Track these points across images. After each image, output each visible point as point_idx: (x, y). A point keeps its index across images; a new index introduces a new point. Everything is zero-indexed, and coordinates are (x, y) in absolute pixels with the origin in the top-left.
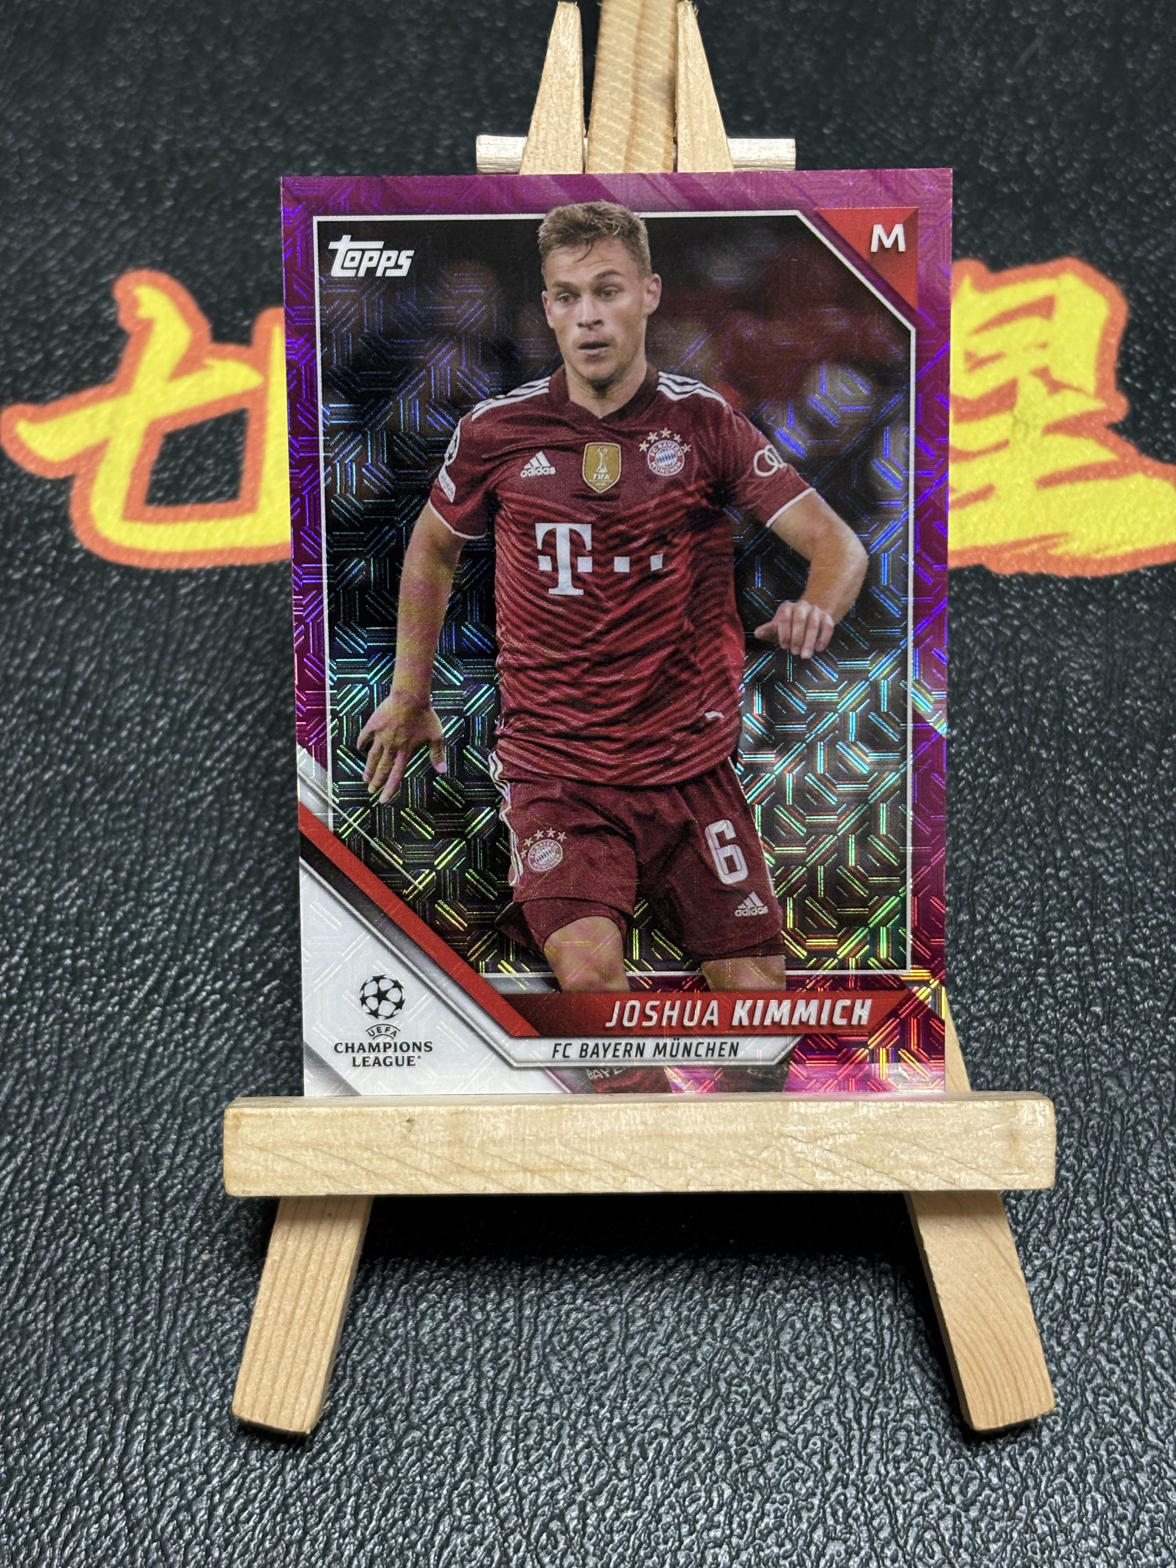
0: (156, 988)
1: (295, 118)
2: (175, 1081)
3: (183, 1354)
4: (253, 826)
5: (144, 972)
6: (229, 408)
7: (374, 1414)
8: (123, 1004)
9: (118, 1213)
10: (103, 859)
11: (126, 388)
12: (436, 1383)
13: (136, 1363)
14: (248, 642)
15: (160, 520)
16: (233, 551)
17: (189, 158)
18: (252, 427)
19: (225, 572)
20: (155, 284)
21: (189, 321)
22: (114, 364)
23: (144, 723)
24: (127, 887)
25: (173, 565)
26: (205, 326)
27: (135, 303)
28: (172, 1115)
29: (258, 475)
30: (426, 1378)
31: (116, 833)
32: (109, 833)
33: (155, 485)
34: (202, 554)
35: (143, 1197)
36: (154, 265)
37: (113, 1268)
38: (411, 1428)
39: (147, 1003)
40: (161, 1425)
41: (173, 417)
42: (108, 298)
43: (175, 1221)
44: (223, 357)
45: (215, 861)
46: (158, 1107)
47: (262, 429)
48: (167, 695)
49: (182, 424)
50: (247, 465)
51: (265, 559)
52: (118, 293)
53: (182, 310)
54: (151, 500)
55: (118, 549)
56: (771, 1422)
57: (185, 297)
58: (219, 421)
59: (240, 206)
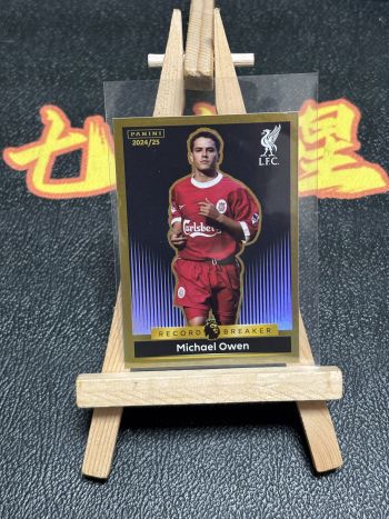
0: (54, 331)
1: (97, 57)
2: (60, 359)
3: (63, 445)
4: (85, 279)
5: (50, 325)
6: (76, 148)
7: (124, 464)
8: (44, 335)
9: (42, 401)
10: (37, 290)
11: (44, 142)
12: (143, 454)
13: (48, 448)
14: (83, 221)
15: (55, 183)
16: (78, 193)
17: (64, 70)
18: (84, 155)
19: (75, 200)
20: (53, 109)
21: (64, 121)
22: (40, 135)
23: (50, 247)
24: (45, 298)
25: (59, 198)
26: (69, 122)
27: (47, 115)
28: (59, 370)
29: (85, 169)
30: (140, 452)
31: (41, 282)
32: (39, 282)
33: (53, 172)
34: (68, 194)
35: (50, 396)
36: (52, 103)
37: (41, 418)
38: (135, 468)
39: (51, 335)
40: (56, 467)
41: (59, 151)
42: (38, 113)
43: (61, 403)
44: (75, 132)
45: (72, 290)
46: (55, 368)
47: (87, 155)
48: (57, 238)
49: (61, 153)
50: (82, 166)
51: (88, 196)
52: (41, 112)
53: (61, 117)
54: (52, 177)
55: (42, 193)
56: (249, 466)
57: (62, 113)
58: (73, 152)
59: (80, 85)
